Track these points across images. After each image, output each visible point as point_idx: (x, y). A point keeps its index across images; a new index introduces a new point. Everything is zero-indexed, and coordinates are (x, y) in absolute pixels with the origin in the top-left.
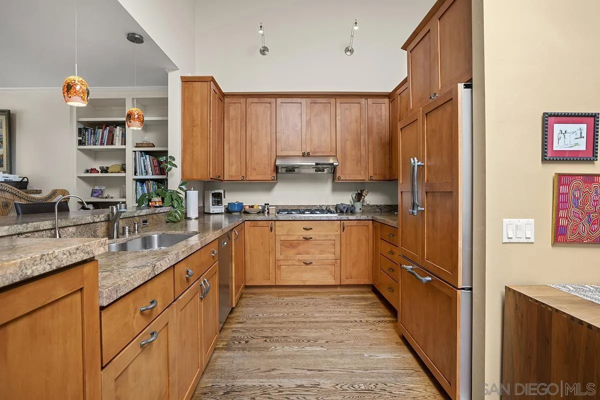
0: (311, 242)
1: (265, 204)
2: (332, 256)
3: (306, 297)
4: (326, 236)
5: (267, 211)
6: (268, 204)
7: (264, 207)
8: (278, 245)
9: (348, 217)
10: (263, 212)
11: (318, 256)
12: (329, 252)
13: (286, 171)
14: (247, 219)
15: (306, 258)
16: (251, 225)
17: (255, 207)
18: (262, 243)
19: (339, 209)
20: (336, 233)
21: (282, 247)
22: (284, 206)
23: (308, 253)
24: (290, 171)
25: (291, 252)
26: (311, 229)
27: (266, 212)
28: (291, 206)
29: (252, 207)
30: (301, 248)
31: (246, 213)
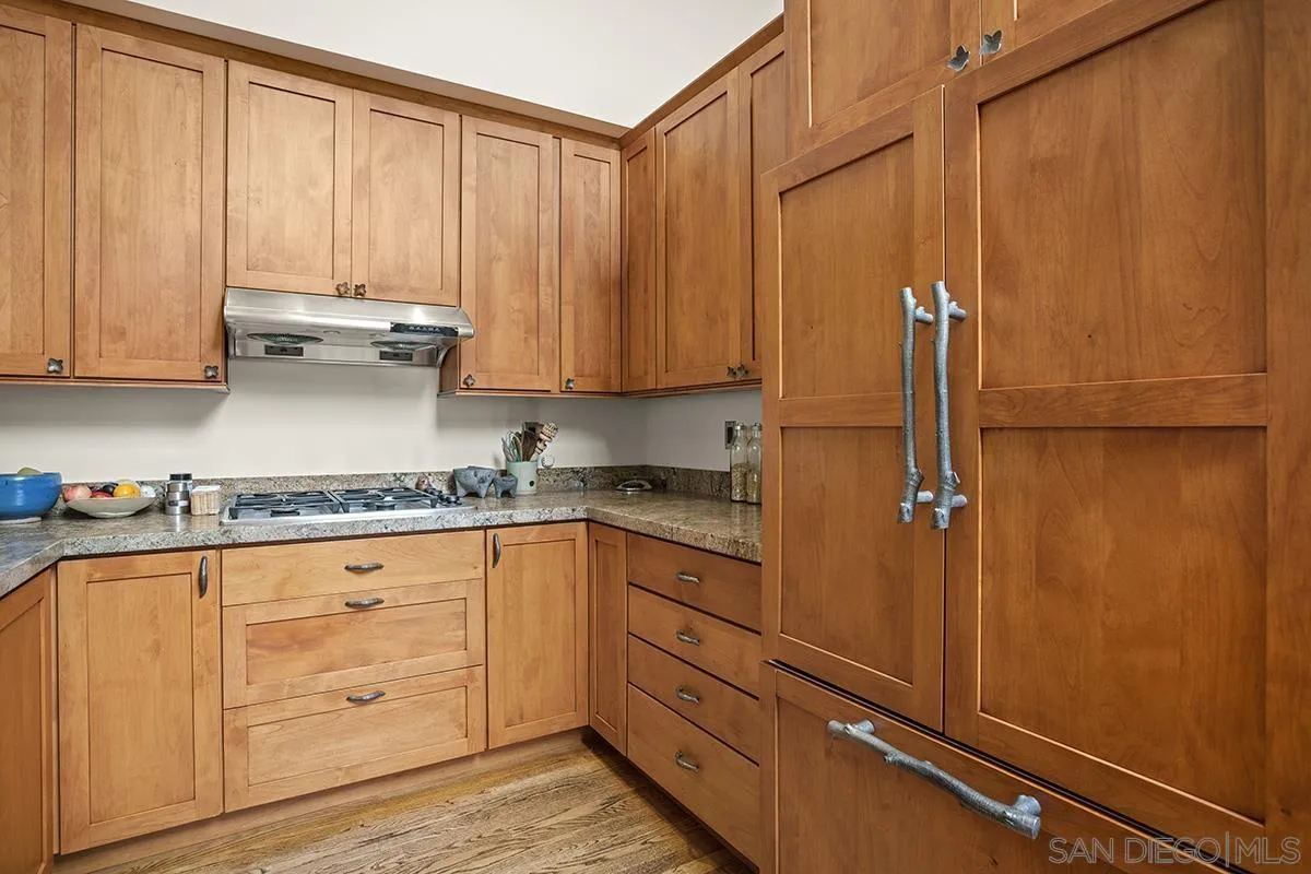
0: (378, 615)
1: (174, 477)
2: (457, 658)
3: (363, 834)
4: (435, 586)
5: (183, 503)
6: (187, 477)
7: (170, 489)
8: (235, 649)
9: (510, 516)
10: (164, 507)
11: (405, 665)
12: (446, 644)
13: (268, 350)
14: (68, 552)
15: (358, 677)
16: (98, 576)
17: (122, 493)
18: (156, 649)
19: (462, 484)
20: (472, 574)
21: (254, 651)
22: (256, 481)
23: (365, 660)
24: (283, 351)
25: (294, 668)
26: (380, 567)
27: (178, 510)
28: (286, 479)
29: (108, 490)
30: (336, 647)
31: (73, 515)
